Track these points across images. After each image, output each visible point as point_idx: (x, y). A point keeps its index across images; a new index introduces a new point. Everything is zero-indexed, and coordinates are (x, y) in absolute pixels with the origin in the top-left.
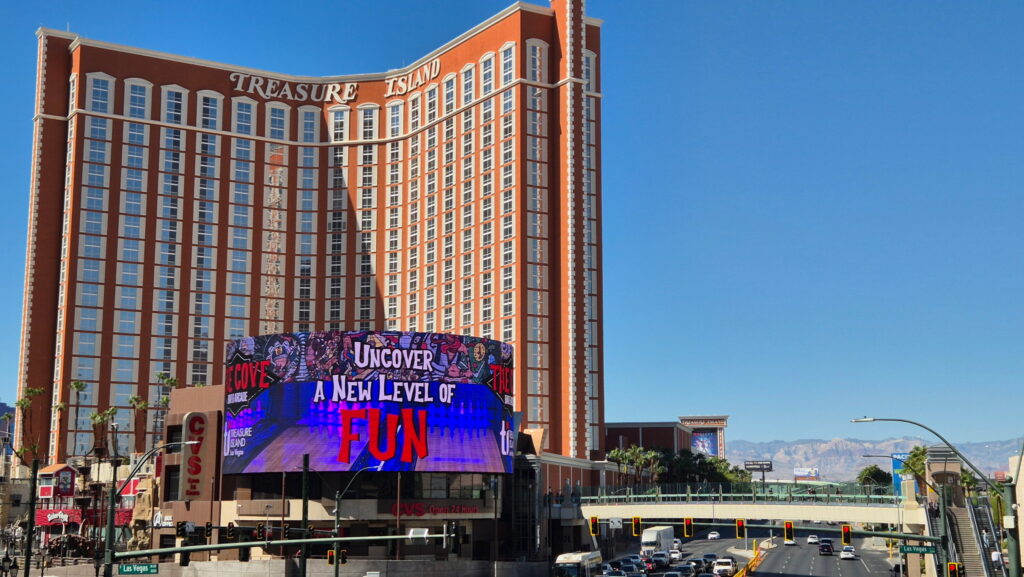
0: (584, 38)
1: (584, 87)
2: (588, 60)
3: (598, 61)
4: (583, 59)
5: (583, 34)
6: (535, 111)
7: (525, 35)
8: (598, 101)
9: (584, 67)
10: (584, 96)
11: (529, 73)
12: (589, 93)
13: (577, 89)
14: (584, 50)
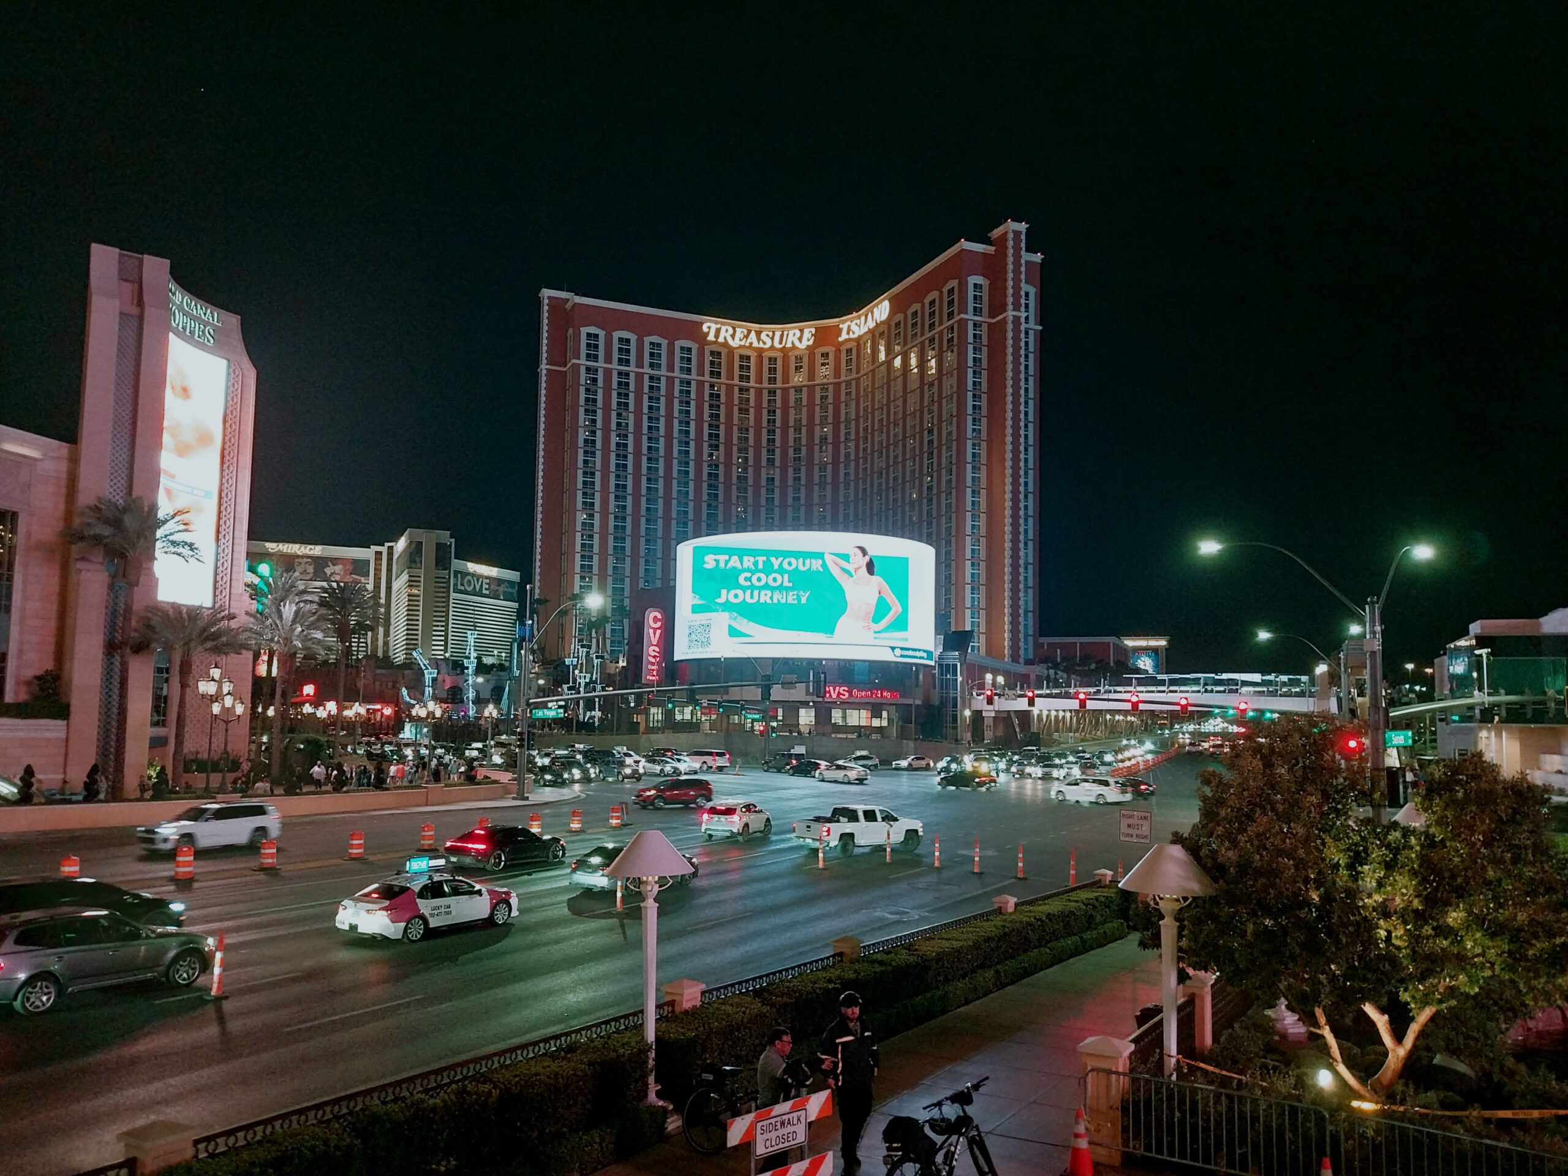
0: (1024, 273)
1: (1023, 320)
2: (1027, 294)
4: (1023, 293)
5: (1023, 269)
6: (974, 345)
9: (1023, 301)
10: (1023, 328)
11: (970, 309)
12: (1028, 326)
13: (1016, 321)
14: (1023, 285)
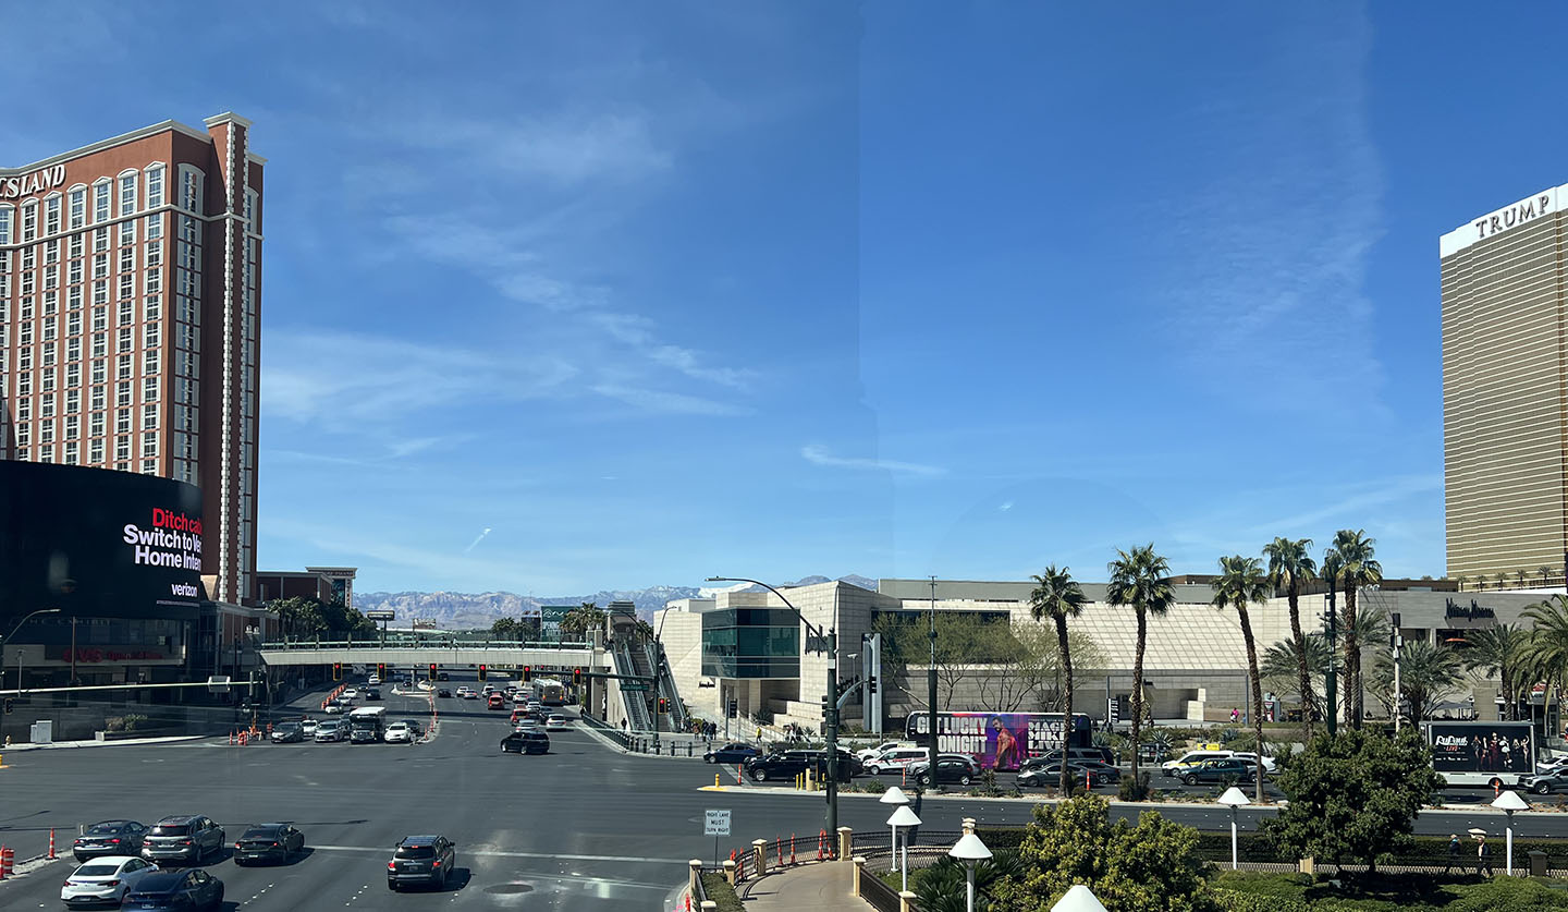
0: (247, 174)
1: (245, 226)
2: (249, 197)
3: (260, 200)
4: (245, 196)
5: (246, 170)
6: (185, 241)
7: (177, 159)
8: (259, 243)
9: (245, 205)
10: (244, 235)
11: (181, 200)
12: (250, 234)
13: (237, 226)
14: (245, 187)
